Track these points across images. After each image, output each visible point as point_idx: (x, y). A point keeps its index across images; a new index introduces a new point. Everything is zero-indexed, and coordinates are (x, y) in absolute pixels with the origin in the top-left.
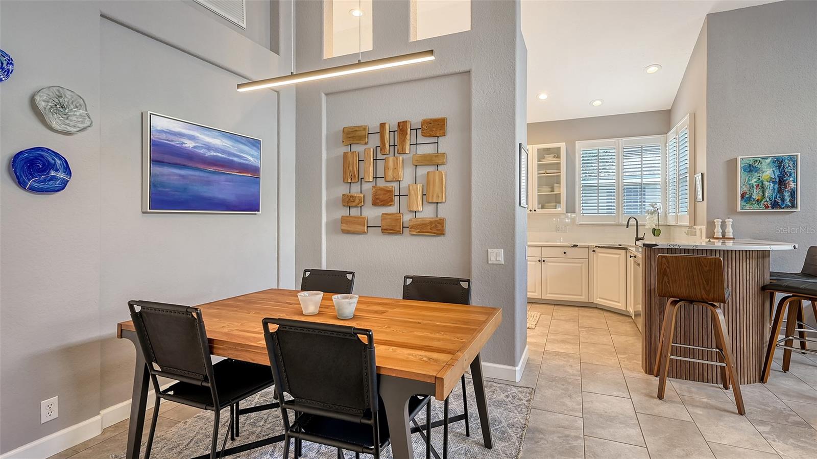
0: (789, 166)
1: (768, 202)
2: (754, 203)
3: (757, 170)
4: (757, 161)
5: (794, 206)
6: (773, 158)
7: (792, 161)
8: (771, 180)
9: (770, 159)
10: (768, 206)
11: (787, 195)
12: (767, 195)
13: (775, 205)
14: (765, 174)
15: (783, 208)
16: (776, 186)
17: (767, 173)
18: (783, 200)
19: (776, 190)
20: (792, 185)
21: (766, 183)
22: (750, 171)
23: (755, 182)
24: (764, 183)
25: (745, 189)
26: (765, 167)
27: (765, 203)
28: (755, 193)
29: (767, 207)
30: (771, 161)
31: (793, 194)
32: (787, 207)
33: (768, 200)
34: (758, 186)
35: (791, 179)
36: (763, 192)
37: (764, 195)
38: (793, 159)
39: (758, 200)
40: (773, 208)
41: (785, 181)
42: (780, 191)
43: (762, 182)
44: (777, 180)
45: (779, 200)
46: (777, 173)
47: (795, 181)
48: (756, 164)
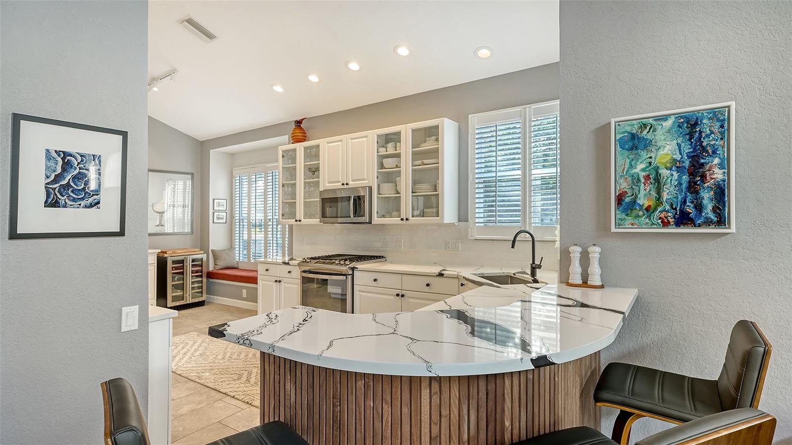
0: (712, 132)
1: (668, 211)
2: (641, 213)
3: (647, 145)
4: (645, 126)
5: (721, 220)
6: (679, 116)
7: (718, 120)
8: (676, 165)
9: (673, 118)
10: (669, 222)
11: (707, 197)
12: (665, 196)
13: (683, 219)
14: (661, 152)
15: (700, 226)
16: (685, 178)
17: (666, 151)
18: (699, 208)
19: (684, 186)
20: (718, 174)
21: (664, 172)
22: (634, 148)
23: (643, 170)
24: (660, 171)
25: (624, 185)
26: (662, 137)
27: (662, 215)
28: (642, 193)
29: (666, 224)
30: (674, 122)
31: (721, 193)
32: (708, 223)
33: (668, 207)
34: (647, 177)
35: (716, 161)
36: (659, 192)
37: (659, 199)
38: (721, 118)
39: (648, 209)
40: (678, 224)
41: (702, 165)
42: (693, 188)
43: (657, 169)
44: (687, 164)
45: (690, 209)
46: (687, 149)
47: (725, 165)
48: (645, 132)
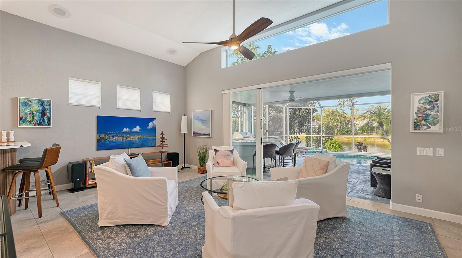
0: (47, 105)
1: (36, 122)
2: (28, 122)
3: (30, 105)
4: (29, 101)
5: (49, 125)
6: (39, 100)
7: (48, 103)
8: (37, 111)
10: (36, 125)
11: (46, 119)
12: (35, 118)
13: (40, 124)
14: (34, 108)
15: (44, 126)
16: (40, 115)
17: (35, 108)
18: (44, 121)
19: (40, 116)
20: (48, 115)
21: (35, 113)
22: (26, 105)
23: (28, 111)
24: (34, 112)
25: (22, 115)
26: (34, 104)
27: (34, 123)
28: (28, 117)
29: (35, 125)
30: (37, 101)
31: (49, 119)
32: (46, 125)
33: (36, 121)
34: (30, 114)
35: (48, 112)
36: (33, 117)
37: (33, 119)
38: (49, 102)
39: (30, 121)
40: (38, 125)
41: (45, 112)
42: (42, 117)
43: (33, 112)
44: (41, 111)
45: (42, 121)
46: (41, 108)
47: (50, 113)
48: (29, 102)
